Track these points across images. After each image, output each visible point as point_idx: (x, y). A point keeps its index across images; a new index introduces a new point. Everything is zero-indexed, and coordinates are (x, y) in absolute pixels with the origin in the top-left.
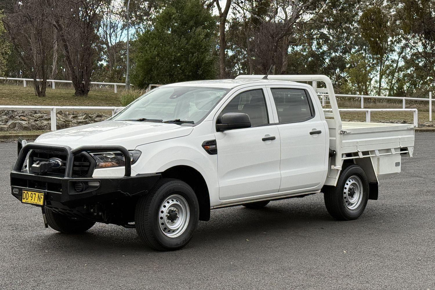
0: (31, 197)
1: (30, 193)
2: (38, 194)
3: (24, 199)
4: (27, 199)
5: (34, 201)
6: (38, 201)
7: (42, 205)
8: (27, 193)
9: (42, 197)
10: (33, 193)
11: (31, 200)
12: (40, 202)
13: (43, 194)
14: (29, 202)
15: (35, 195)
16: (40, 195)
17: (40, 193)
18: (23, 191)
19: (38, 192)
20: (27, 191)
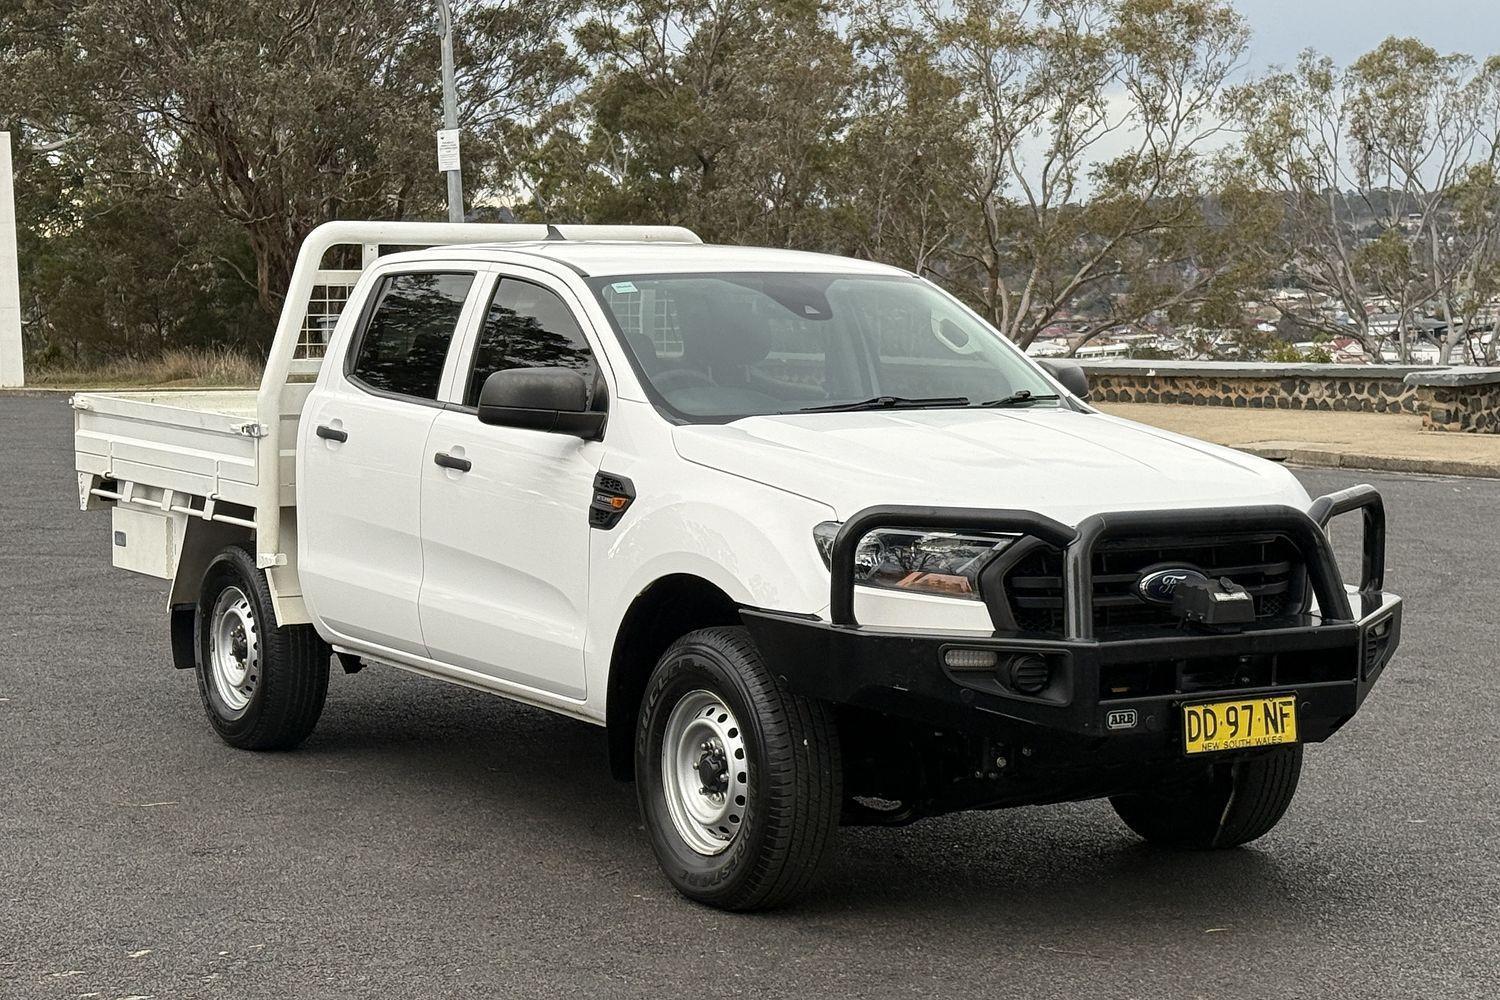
0: (1230, 724)
1: (1220, 709)
2: (1265, 705)
3: (1192, 740)
4: (1207, 737)
5: (1249, 734)
6: (1267, 733)
7: (1293, 740)
8: (1206, 711)
9: (1290, 710)
10: (1238, 705)
11: (1233, 735)
12: (1283, 731)
13: (1292, 699)
14: (1222, 747)
15: (1248, 711)
16: (1274, 704)
17: (1275, 700)
18: (1187, 710)
19: (1264, 698)
20: (1208, 703)
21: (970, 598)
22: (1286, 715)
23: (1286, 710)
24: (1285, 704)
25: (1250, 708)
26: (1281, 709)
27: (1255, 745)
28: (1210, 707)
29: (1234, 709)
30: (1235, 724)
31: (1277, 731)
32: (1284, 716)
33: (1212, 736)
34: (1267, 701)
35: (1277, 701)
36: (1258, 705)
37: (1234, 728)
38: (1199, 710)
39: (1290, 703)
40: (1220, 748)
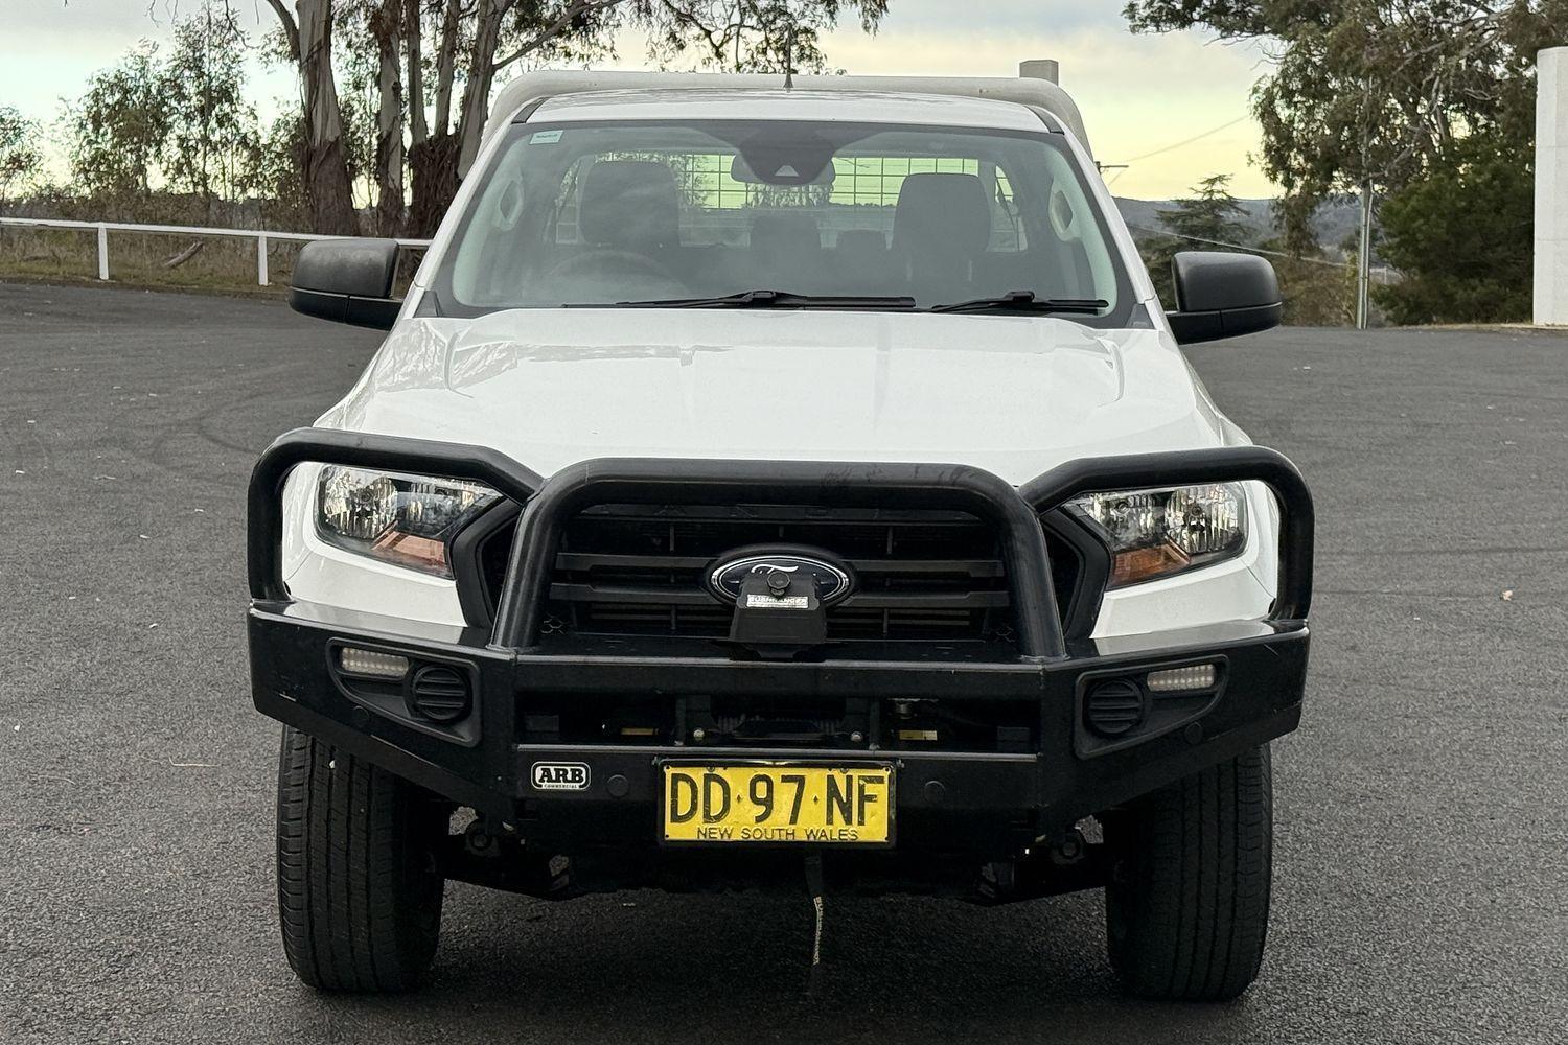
0: (756, 801)
1: (738, 779)
2: (831, 780)
3: (678, 819)
4: (707, 817)
5: (793, 821)
6: (830, 821)
7: (882, 840)
8: (708, 779)
9: (881, 791)
10: (775, 773)
11: (759, 819)
12: (861, 823)
13: (885, 774)
14: (737, 836)
15: (795, 786)
16: (849, 779)
17: (851, 772)
18: (669, 772)
19: (830, 767)
20: (712, 765)
21: (438, 575)
22: (870, 798)
23: (870, 789)
24: (870, 780)
25: (801, 781)
26: (861, 789)
27: (805, 839)
28: (719, 771)
29: (766, 778)
30: (768, 803)
31: (848, 821)
32: (864, 798)
33: (718, 818)
34: (837, 773)
35: (855, 774)
36: (816, 779)
37: (762, 809)
38: (698, 774)
39: (880, 780)
40: (733, 838)
